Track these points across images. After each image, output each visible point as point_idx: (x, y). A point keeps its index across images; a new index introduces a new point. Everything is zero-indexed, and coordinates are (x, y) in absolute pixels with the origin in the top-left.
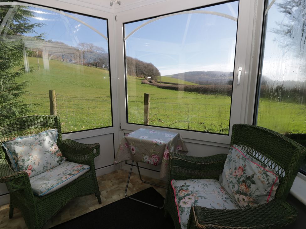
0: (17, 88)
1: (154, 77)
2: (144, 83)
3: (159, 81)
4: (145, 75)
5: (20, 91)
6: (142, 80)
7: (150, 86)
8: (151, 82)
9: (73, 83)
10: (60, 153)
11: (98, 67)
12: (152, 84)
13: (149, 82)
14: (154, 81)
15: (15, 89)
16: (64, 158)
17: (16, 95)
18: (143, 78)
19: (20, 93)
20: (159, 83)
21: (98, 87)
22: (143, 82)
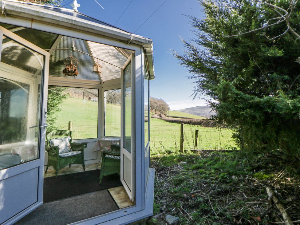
0: (52, 120)
1: (163, 112)
2: (154, 118)
3: (168, 115)
4: (156, 110)
5: (53, 122)
6: (153, 114)
7: (159, 119)
8: (161, 117)
9: (89, 118)
10: (70, 147)
11: (114, 103)
12: (161, 118)
13: (159, 116)
14: (163, 115)
15: (51, 121)
16: (72, 150)
17: (51, 124)
18: (154, 113)
19: (53, 123)
20: (168, 117)
21: (109, 121)
22: (153, 116)
